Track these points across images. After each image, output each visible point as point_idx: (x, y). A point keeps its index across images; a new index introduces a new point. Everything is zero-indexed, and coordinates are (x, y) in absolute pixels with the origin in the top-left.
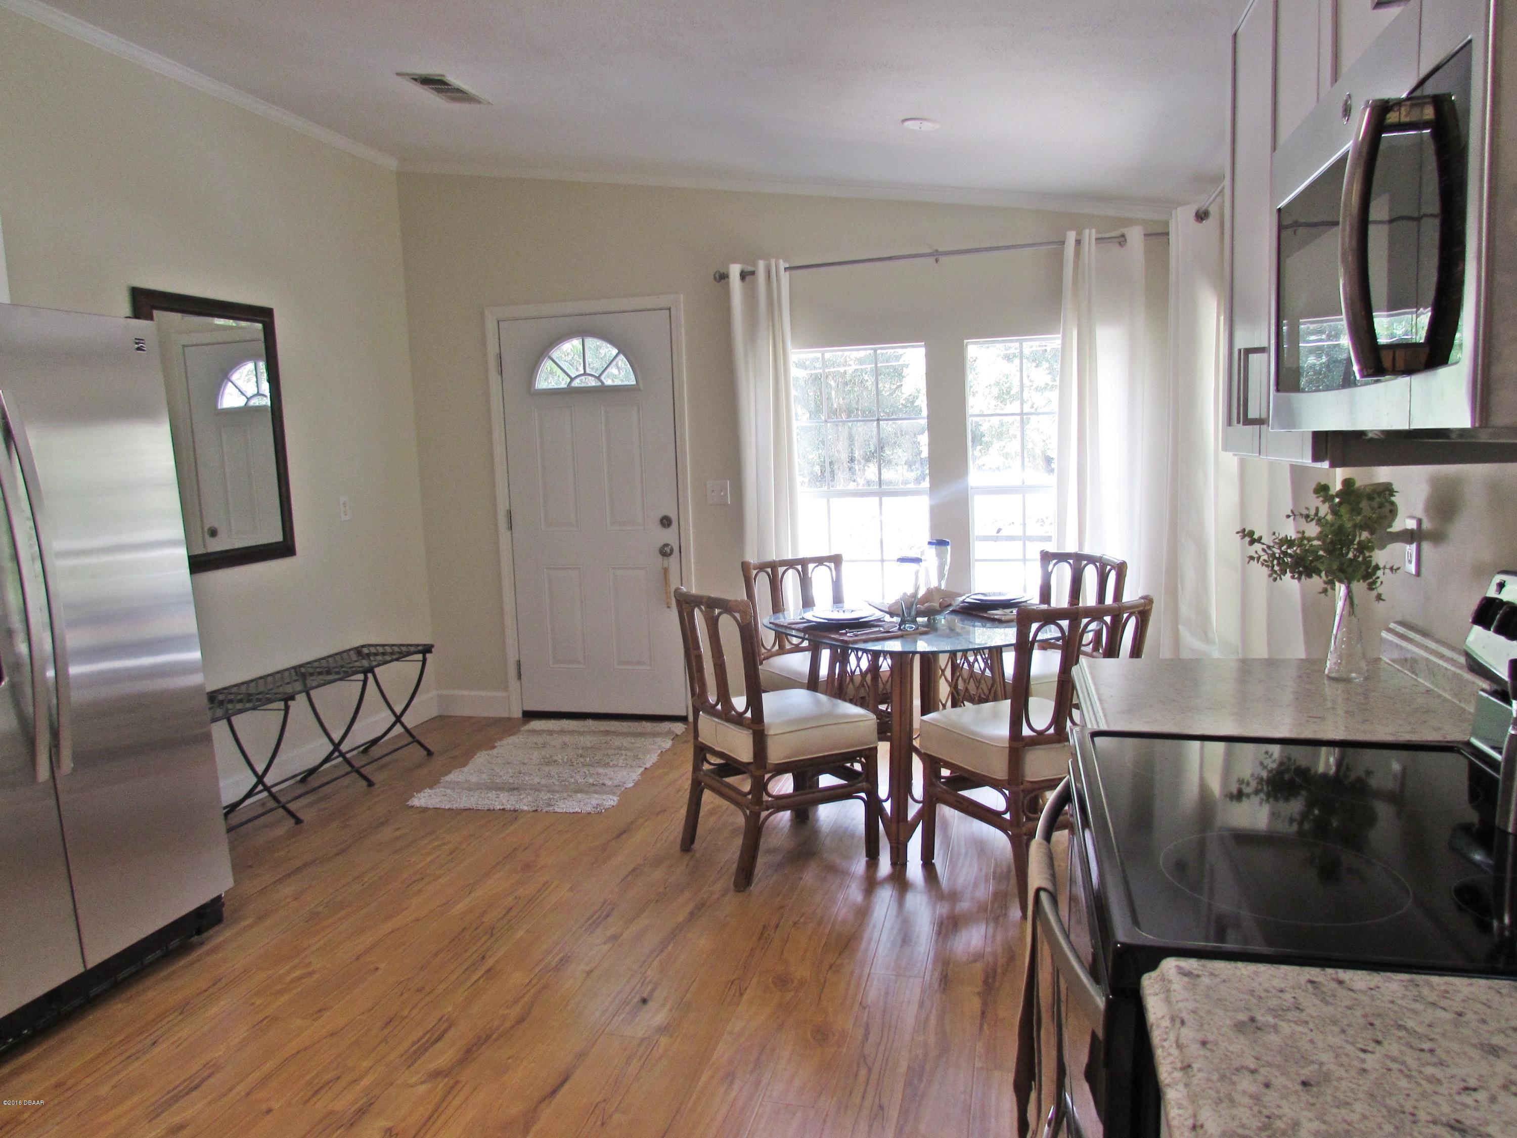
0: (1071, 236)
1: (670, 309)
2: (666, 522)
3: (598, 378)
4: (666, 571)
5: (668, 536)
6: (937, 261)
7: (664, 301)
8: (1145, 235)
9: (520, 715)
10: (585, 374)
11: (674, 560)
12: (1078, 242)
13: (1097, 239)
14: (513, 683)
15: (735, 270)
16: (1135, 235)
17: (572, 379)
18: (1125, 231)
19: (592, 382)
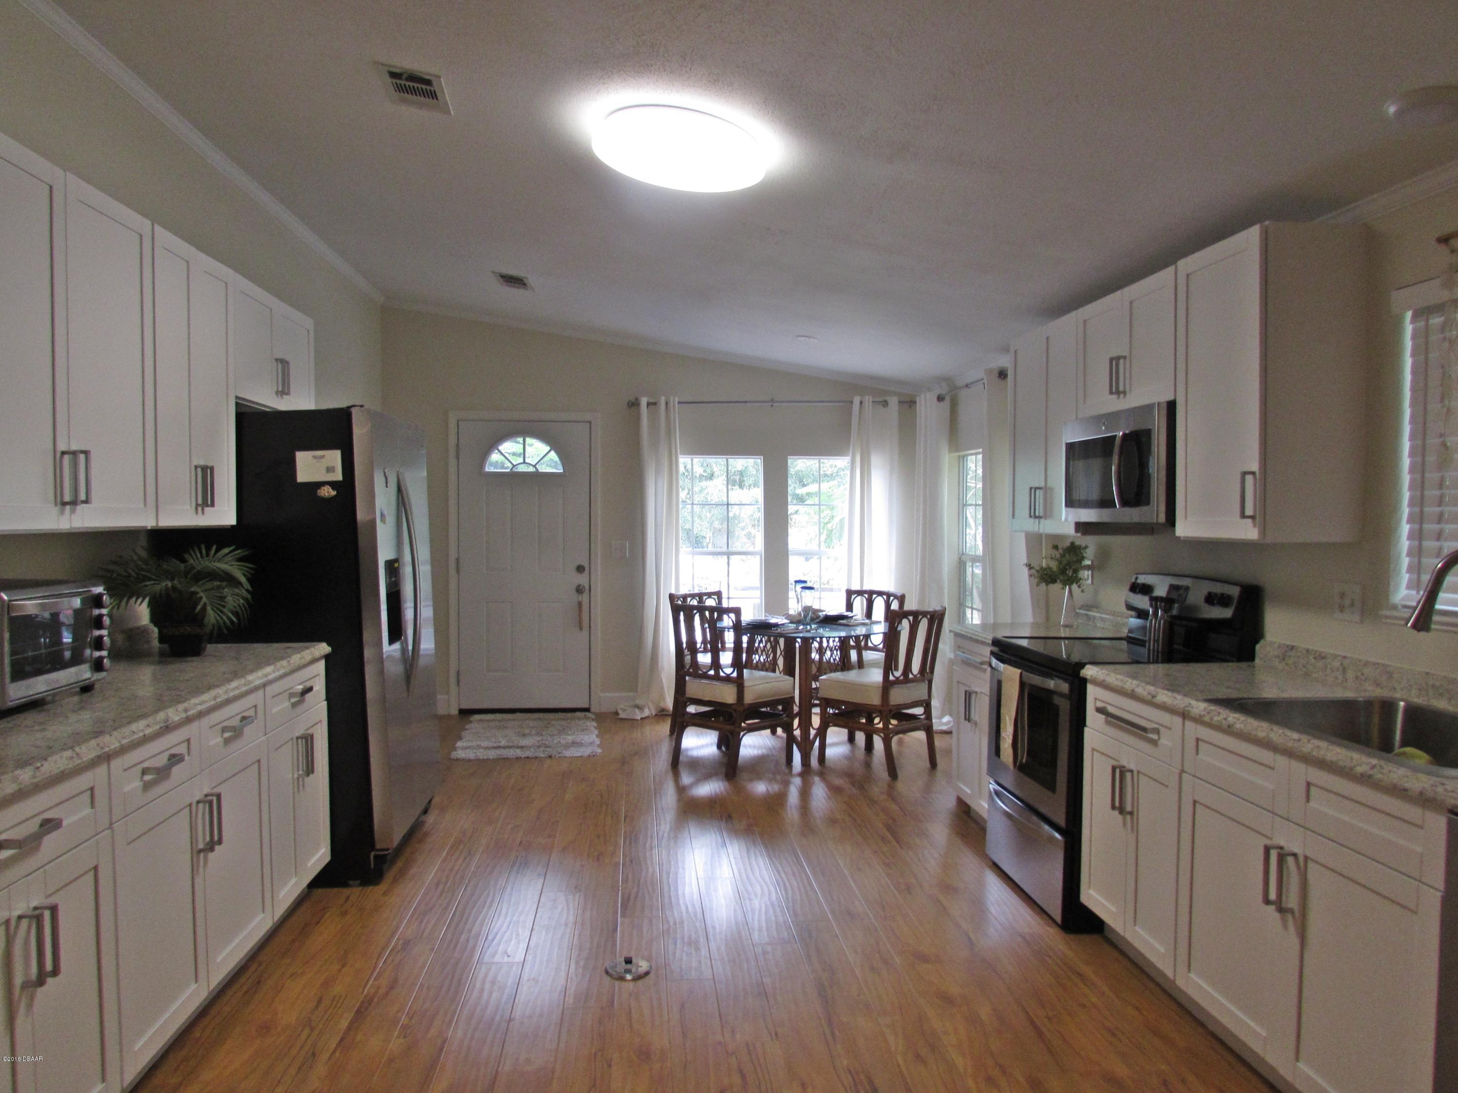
0: (857, 400)
1: (590, 422)
2: (580, 569)
3: (535, 466)
4: (580, 604)
5: (583, 579)
6: (772, 406)
7: (588, 416)
8: (900, 402)
9: (457, 712)
10: (524, 462)
11: (585, 598)
12: (861, 403)
13: (873, 402)
14: (453, 688)
15: (644, 401)
16: (893, 401)
17: (514, 466)
18: (887, 398)
19: (531, 469)
